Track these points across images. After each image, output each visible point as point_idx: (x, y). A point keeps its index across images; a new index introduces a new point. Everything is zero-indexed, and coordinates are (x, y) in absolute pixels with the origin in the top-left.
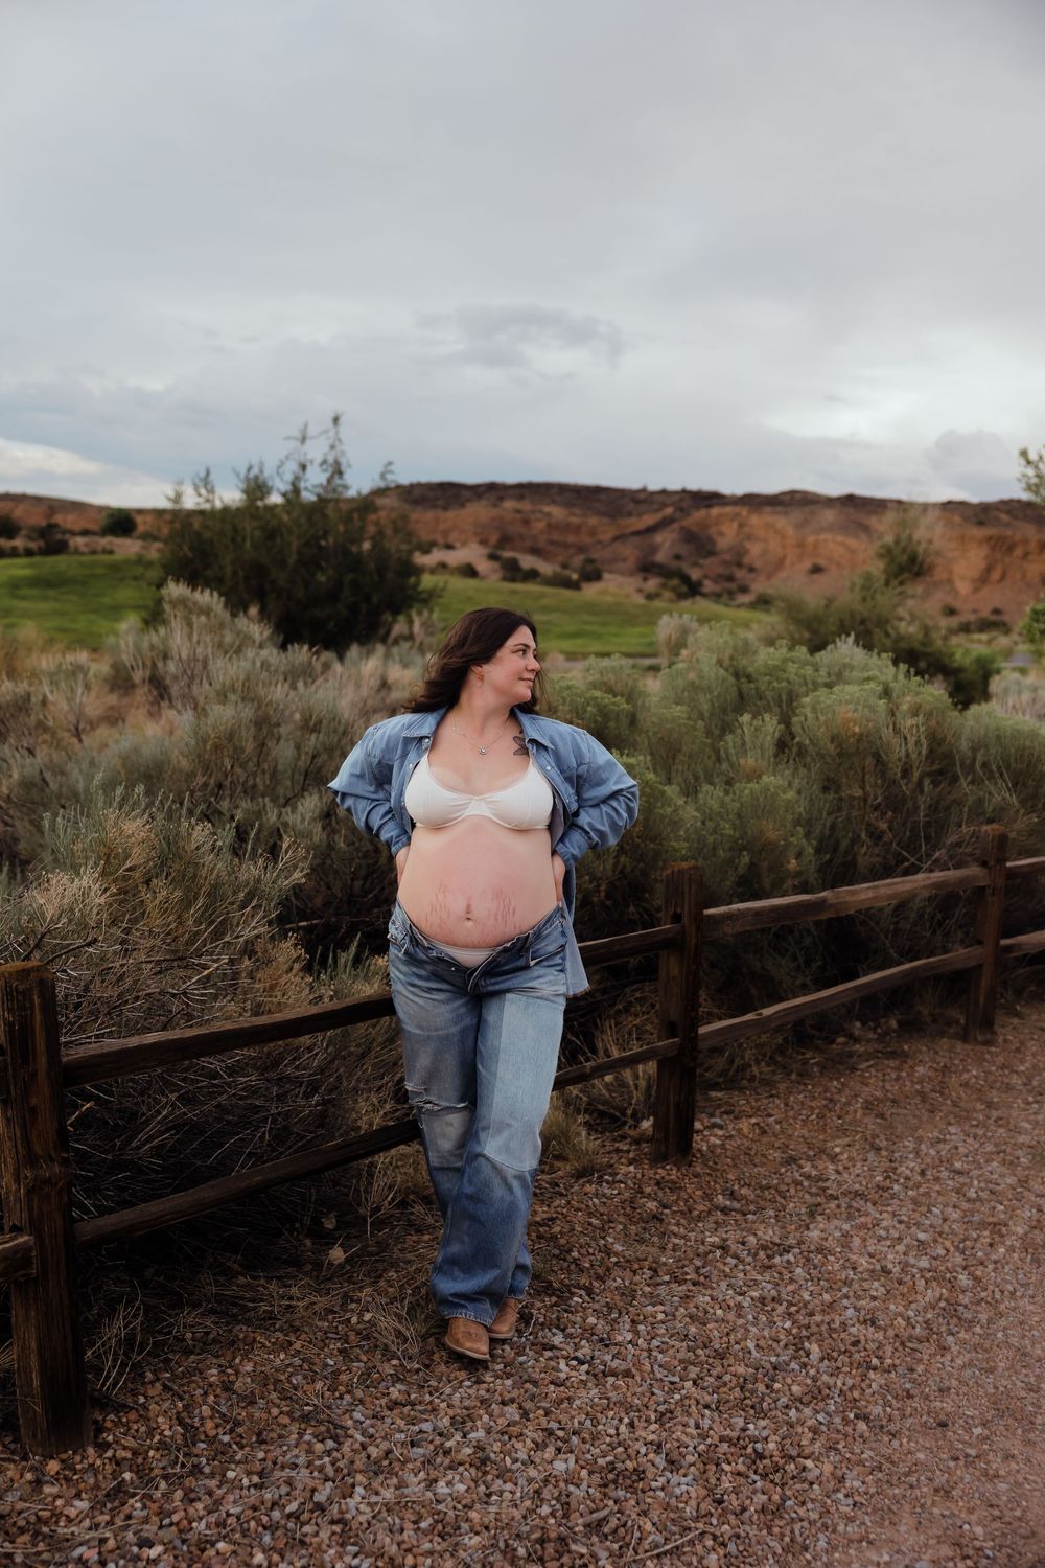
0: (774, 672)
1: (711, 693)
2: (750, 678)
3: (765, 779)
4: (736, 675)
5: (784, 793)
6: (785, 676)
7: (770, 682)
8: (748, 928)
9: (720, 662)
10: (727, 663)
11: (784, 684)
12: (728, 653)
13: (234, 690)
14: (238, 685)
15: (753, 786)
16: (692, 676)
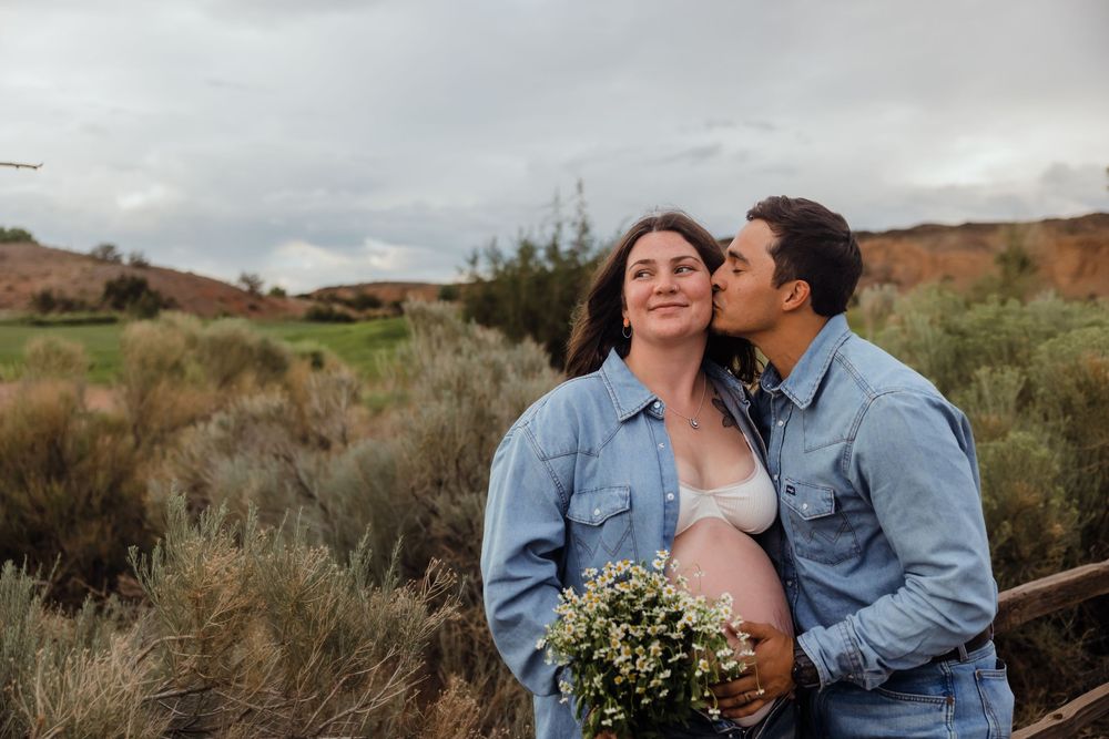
0: (991, 325)
1: (928, 351)
2: (963, 334)
3: (1012, 435)
4: (949, 331)
5: (1036, 449)
6: (1004, 328)
7: (987, 337)
8: (1038, 615)
9: (932, 322)
10: (938, 321)
11: (1004, 336)
12: (938, 313)
13: (449, 386)
14: (454, 382)
15: (998, 444)
16: (904, 339)
